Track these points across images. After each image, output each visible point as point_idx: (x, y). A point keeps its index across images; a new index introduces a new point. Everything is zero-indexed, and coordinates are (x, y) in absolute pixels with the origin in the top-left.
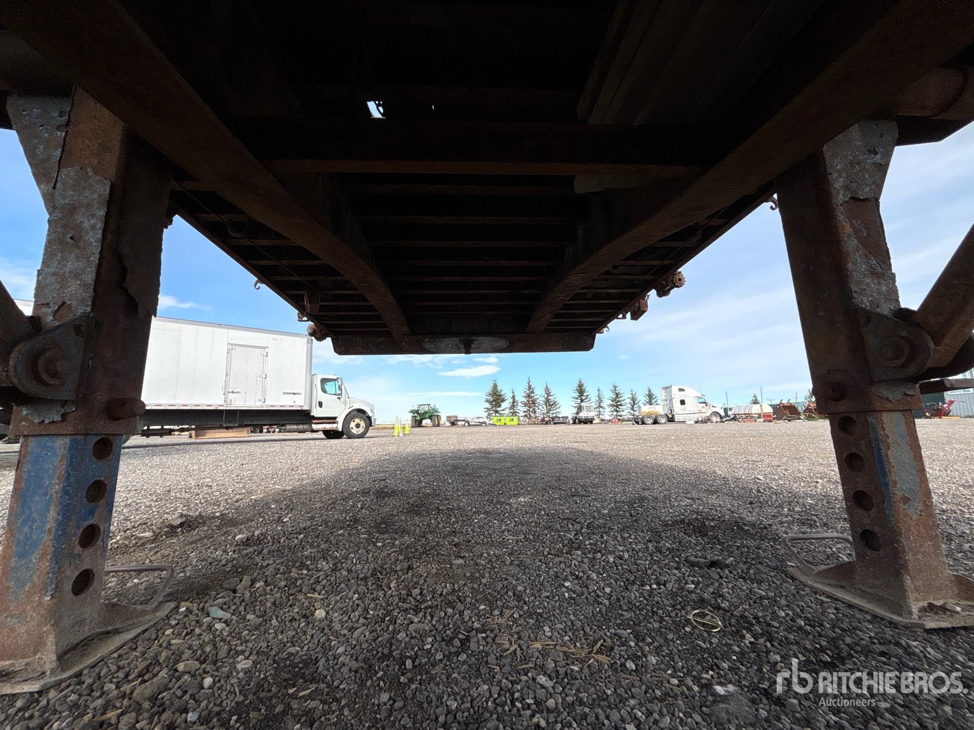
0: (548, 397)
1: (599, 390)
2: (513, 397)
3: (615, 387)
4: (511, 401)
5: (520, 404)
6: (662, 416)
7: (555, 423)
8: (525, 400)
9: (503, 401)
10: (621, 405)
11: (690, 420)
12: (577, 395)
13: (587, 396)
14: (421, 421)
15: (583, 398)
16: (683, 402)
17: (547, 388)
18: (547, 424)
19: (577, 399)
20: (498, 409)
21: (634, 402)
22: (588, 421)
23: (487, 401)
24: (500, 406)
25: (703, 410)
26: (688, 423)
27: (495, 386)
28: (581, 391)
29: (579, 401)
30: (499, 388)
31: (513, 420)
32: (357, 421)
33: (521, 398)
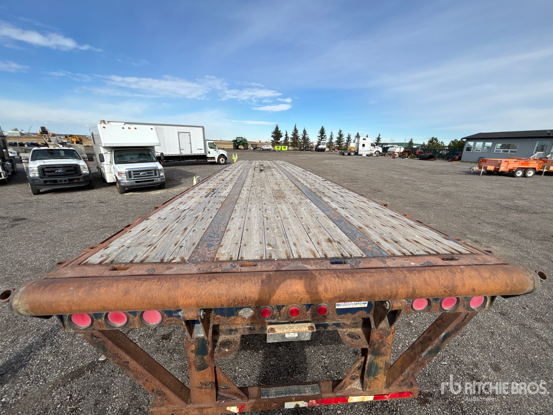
0: (305, 135)
1: (332, 133)
2: (286, 135)
3: (340, 131)
4: (285, 137)
5: (290, 139)
6: (353, 151)
7: (306, 150)
8: (292, 136)
9: (281, 136)
10: (342, 141)
11: (364, 154)
12: (319, 135)
13: (325, 136)
14: (238, 146)
15: (323, 137)
16: (364, 145)
17: (304, 130)
18: (302, 151)
19: (319, 137)
20: (279, 141)
21: (349, 140)
22: (323, 150)
23: (272, 136)
24: (279, 140)
25: (372, 150)
26: (363, 155)
27: (277, 128)
28: (322, 132)
29: (320, 138)
30: (279, 129)
31: (285, 148)
32: (222, 158)
33: (290, 136)
